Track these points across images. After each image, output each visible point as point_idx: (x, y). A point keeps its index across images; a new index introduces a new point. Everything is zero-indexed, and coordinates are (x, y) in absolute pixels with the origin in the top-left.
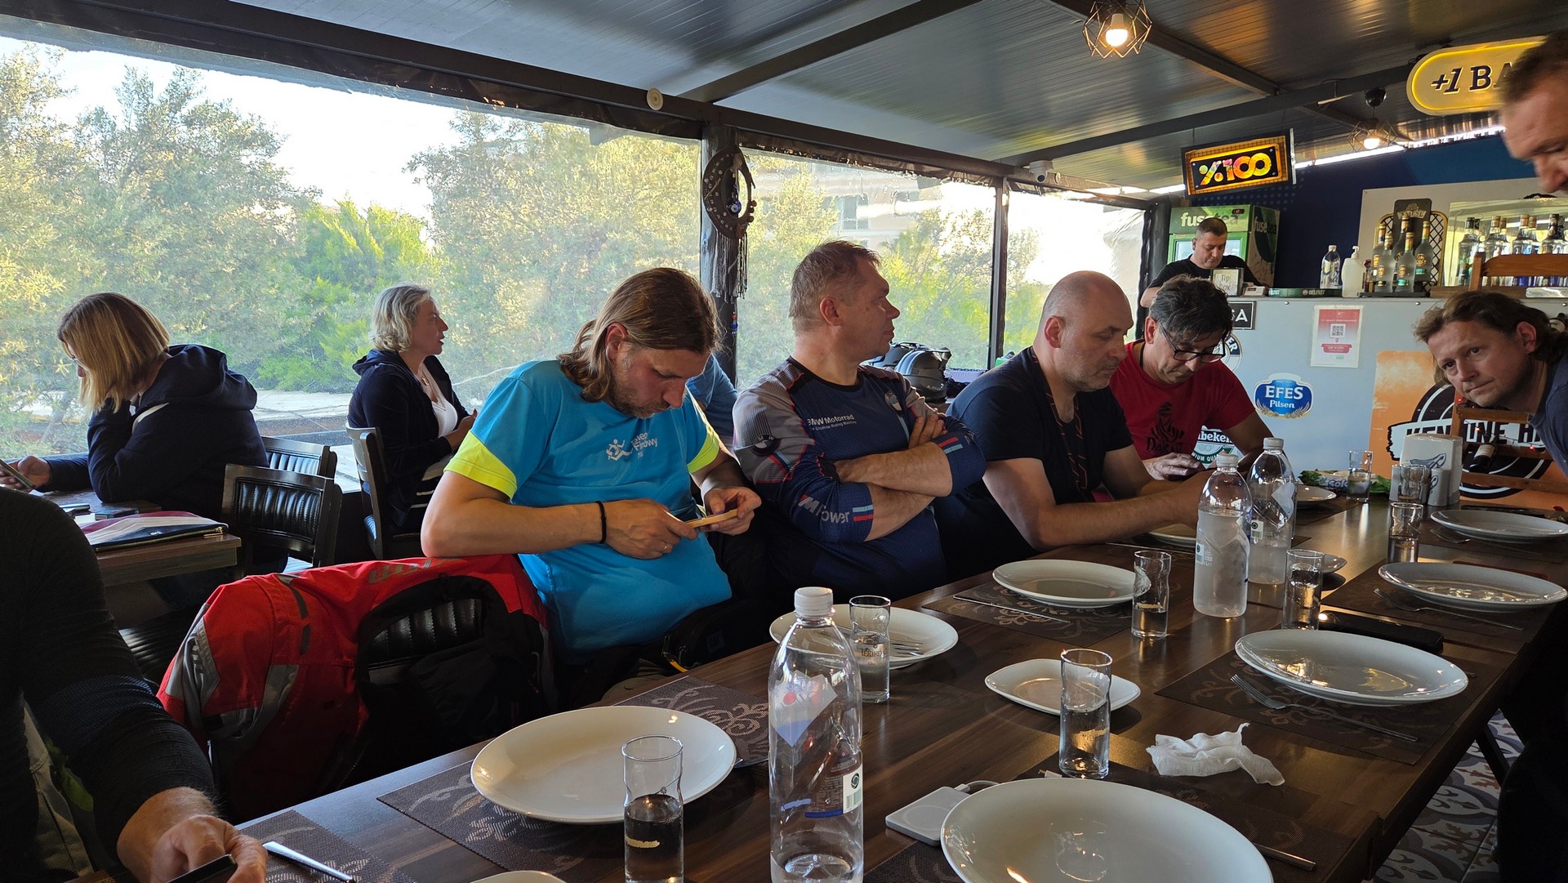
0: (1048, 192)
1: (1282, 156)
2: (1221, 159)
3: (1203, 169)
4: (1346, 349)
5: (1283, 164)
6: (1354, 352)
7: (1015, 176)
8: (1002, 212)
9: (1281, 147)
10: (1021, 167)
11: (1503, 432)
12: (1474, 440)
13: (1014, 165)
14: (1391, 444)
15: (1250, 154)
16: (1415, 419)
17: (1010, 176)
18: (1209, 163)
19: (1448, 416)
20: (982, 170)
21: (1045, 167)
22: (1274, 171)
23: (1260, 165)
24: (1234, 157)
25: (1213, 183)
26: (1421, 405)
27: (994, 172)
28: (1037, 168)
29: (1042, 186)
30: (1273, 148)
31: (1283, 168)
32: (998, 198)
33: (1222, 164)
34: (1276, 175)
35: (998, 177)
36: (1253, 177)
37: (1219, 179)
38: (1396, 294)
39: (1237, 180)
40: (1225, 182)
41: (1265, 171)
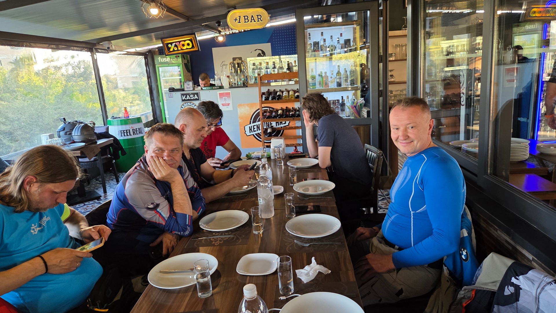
0: (110, 52)
1: (195, 42)
2: (175, 42)
3: (170, 46)
4: (229, 104)
5: (195, 44)
6: (231, 105)
7: (97, 47)
8: (95, 62)
9: (194, 39)
10: (99, 43)
11: (272, 124)
12: (266, 127)
13: (95, 43)
14: (245, 131)
15: (185, 41)
16: (250, 123)
17: (95, 47)
18: (171, 44)
19: (258, 121)
20: (84, 46)
21: (109, 44)
22: (193, 47)
23: (188, 44)
24: (180, 42)
25: (174, 50)
26: (251, 119)
27: (89, 46)
28: (105, 44)
29: (108, 50)
30: (191, 39)
31: (196, 46)
32: (92, 56)
33: (176, 44)
34: (194, 48)
35: (90, 48)
36: (187, 49)
37: (176, 49)
38: (238, 87)
39: (182, 49)
40: (178, 50)
41: (190, 46)
